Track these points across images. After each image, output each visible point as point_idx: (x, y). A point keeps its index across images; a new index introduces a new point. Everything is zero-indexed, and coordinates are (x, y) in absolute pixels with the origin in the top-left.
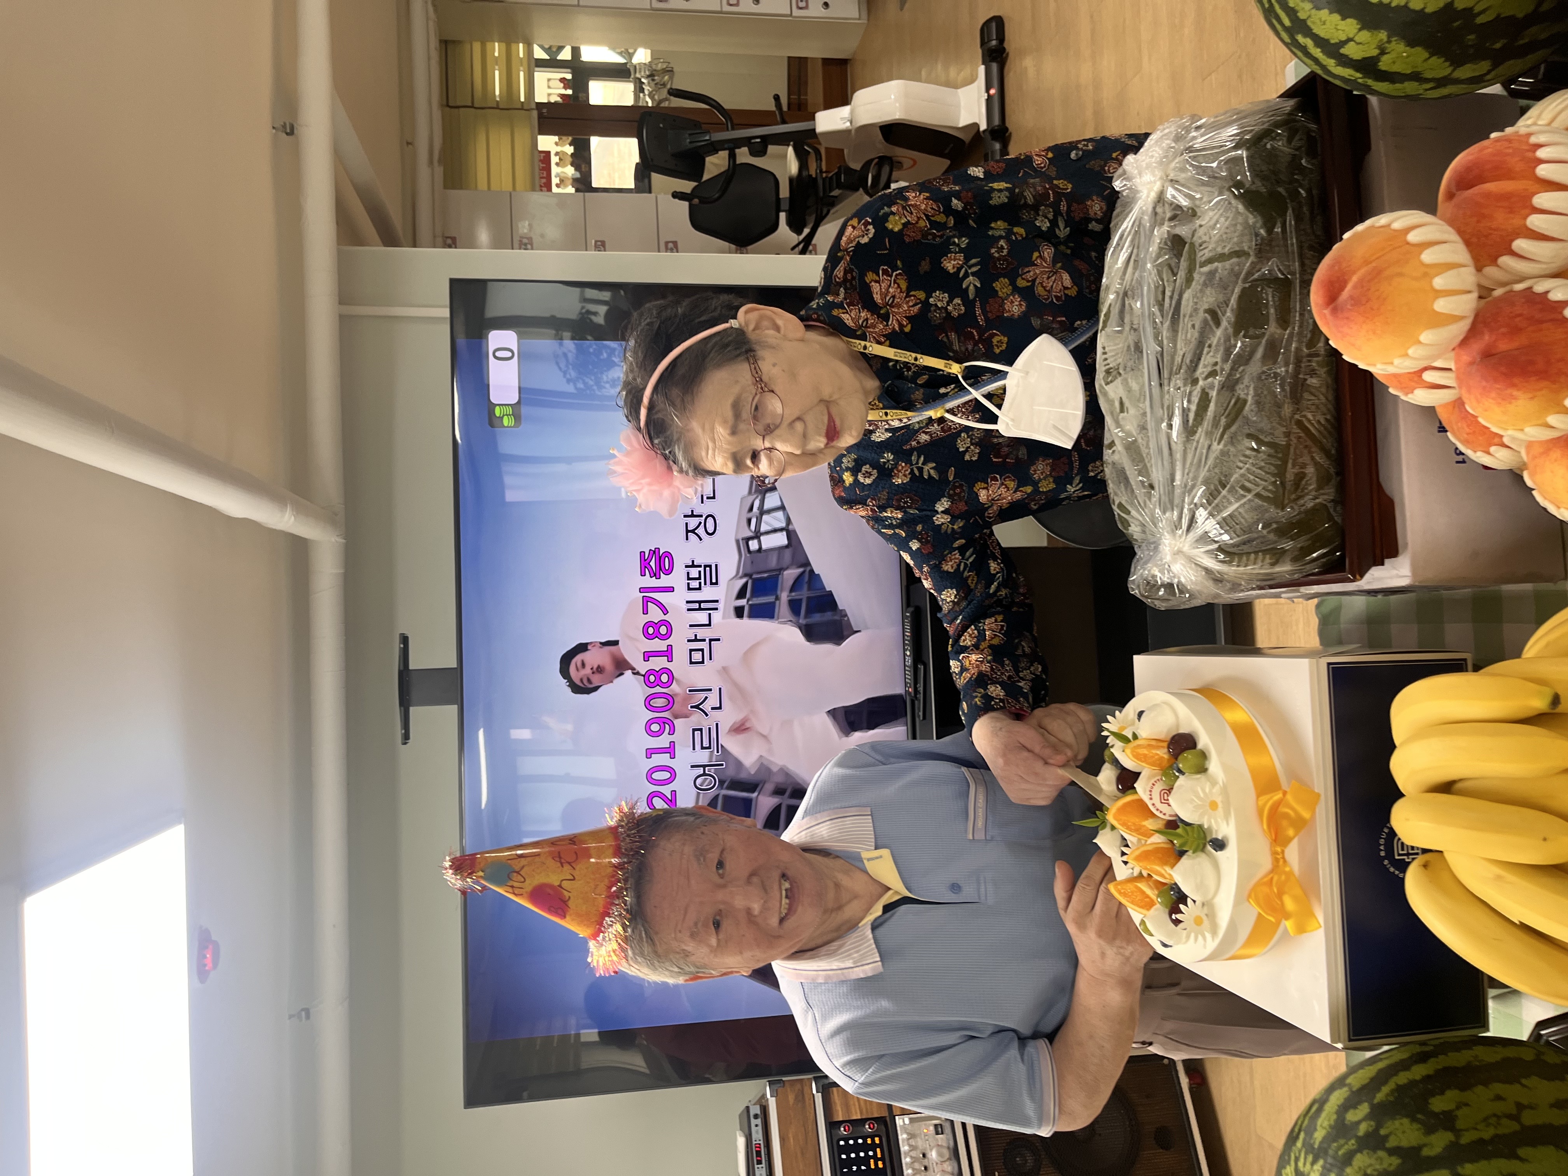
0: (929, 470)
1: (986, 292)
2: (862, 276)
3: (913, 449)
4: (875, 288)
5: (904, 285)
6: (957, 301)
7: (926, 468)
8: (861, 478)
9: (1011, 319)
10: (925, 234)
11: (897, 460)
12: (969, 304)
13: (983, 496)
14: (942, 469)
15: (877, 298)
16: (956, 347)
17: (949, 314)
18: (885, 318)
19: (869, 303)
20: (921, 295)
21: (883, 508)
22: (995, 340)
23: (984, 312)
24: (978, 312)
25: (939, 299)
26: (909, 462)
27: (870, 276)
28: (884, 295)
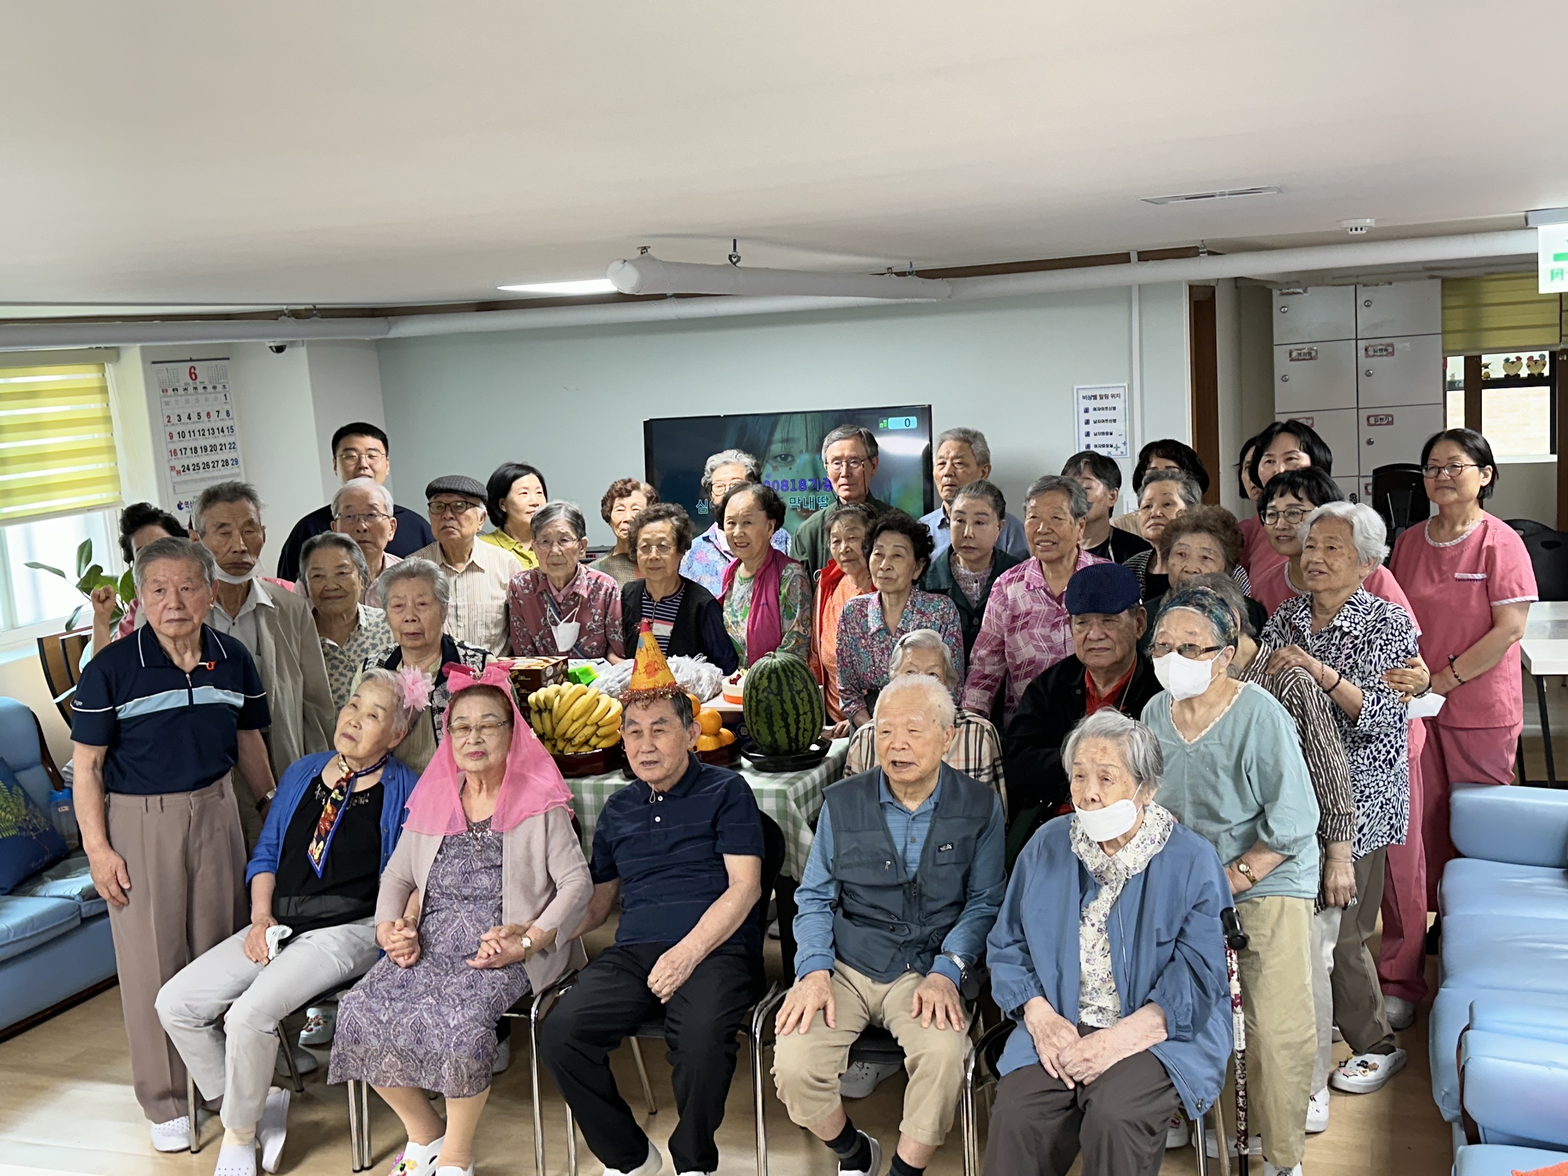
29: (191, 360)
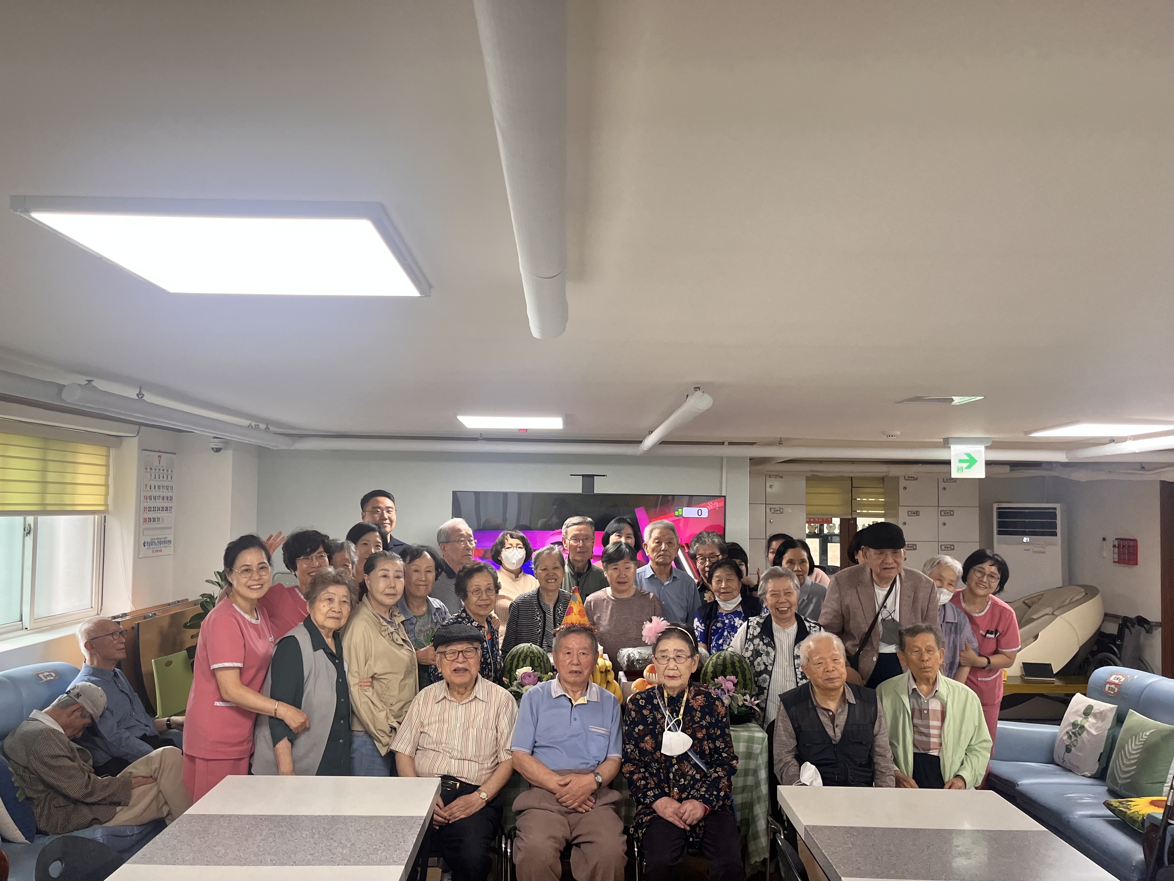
0: (650, 720)
1: (702, 727)
2: (703, 694)
3: (654, 713)
4: (700, 697)
5: (701, 704)
6: (699, 719)
7: (650, 719)
8: (640, 701)
9: (696, 734)
10: (716, 711)
11: (649, 710)
12: (698, 722)
13: (647, 738)
14: (651, 724)
15: (697, 697)
16: (687, 719)
17: (695, 717)
18: (693, 699)
19: (695, 696)
20: (699, 709)
21: (634, 711)
22: (689, 730)
23: (697, 727)
24: (697, 725)
25: (698, 714)
26: (650, 713)
27: (703, 696)
28: (698, 699)
29: (160, 452)
